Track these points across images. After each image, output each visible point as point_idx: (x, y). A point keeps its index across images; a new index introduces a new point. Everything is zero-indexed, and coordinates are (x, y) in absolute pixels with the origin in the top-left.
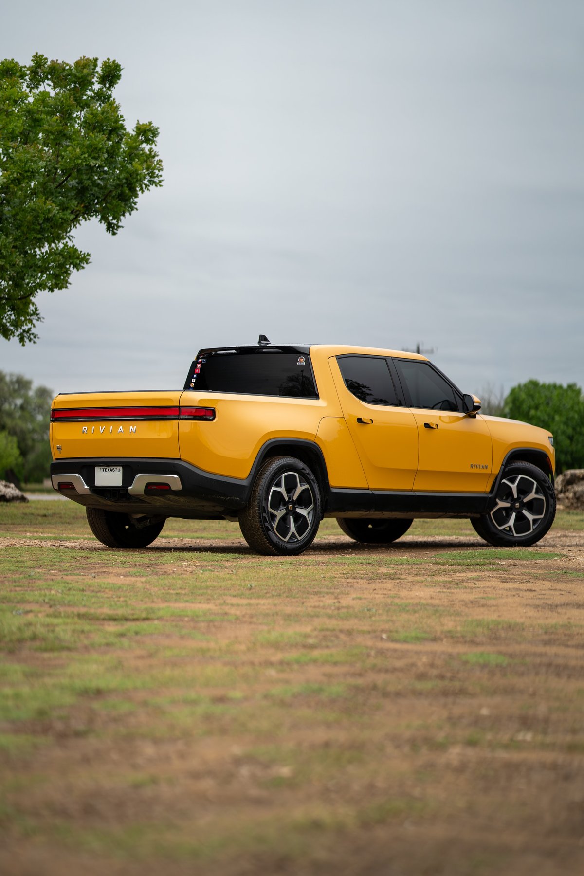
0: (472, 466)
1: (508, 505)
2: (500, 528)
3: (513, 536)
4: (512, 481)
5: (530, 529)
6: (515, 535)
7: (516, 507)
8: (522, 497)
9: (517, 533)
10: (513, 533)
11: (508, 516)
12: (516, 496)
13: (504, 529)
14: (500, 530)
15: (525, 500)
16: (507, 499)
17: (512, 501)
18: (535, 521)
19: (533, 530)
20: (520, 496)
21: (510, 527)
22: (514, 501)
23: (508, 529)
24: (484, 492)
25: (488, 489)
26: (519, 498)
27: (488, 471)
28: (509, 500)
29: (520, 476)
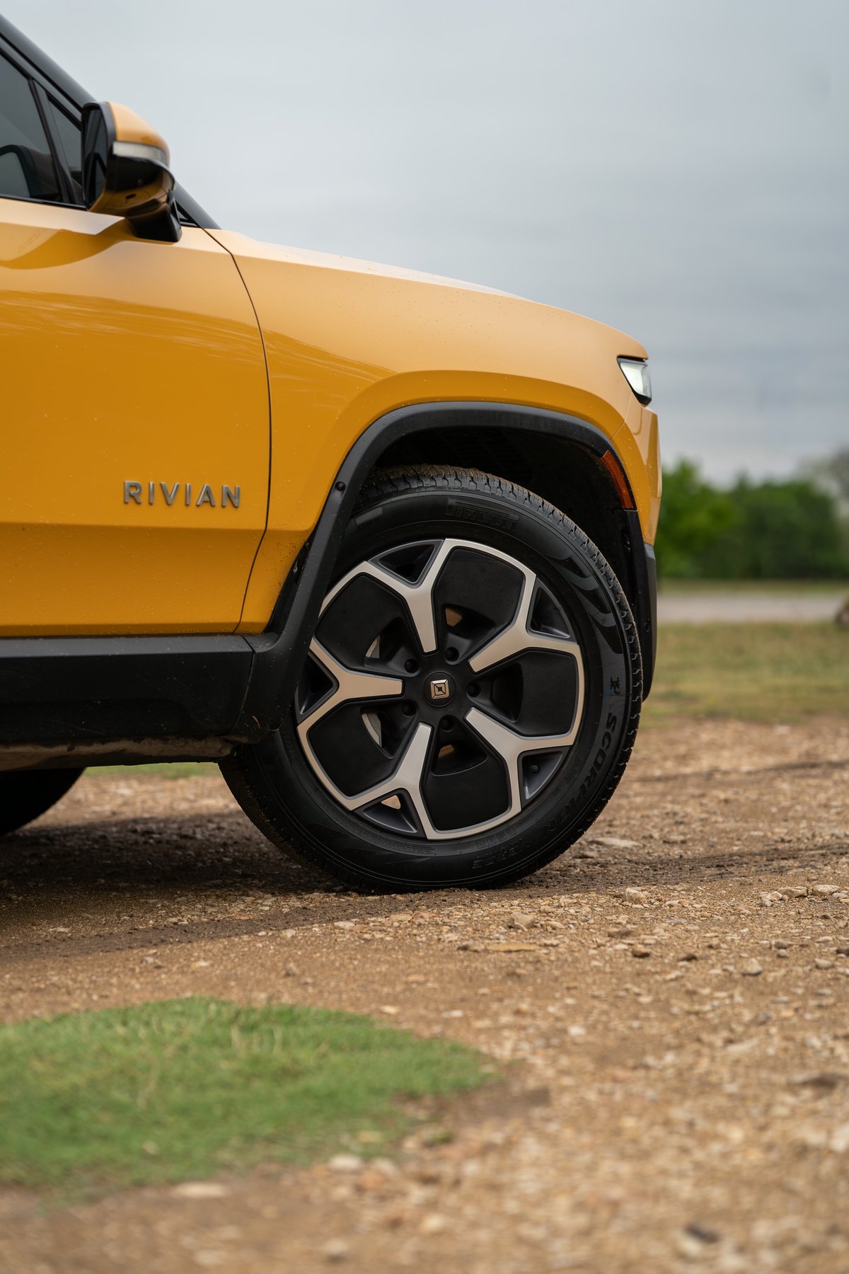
0: (132, 495)
1: (393, 687)
2: (352, 803)
3: (424, 839)
4: (411, 569)
5: (506, 805)
6: (431, 833)
7: (435, 694)
8: (463, 644)
9: (438, 825)
10: (417, 823)
11: (396, 741)
12: (428, 642)
13: (377, 807)
14: (353, 813)
15: (479, 662)
16: (386, 656)
17: (411, 666)
18: (531, 763)
19: (525, 806)
20: (454, 640)
21: (402, 794)
22: (420, 664)
23: (394, 802)
24: (235, 631)
25: (258, 611)
26: (445, 652)
27: (249, 518)
28: (395, 665)
29: (449, 544)
